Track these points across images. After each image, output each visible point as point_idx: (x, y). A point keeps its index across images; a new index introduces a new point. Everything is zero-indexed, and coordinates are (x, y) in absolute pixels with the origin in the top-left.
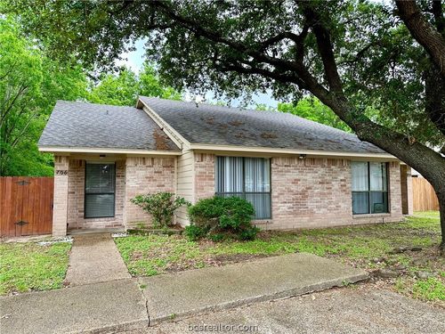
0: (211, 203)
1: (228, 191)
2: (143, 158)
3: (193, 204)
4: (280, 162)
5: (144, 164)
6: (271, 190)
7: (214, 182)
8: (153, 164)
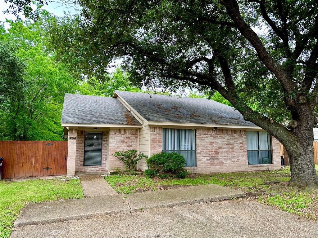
0: (159, 156)
1: (170, 149)
2: (120, 130)
3: (149, 157)
4: (201, 132)
5: (120, 133)
6: (196, 149)
7: (161, 144)
8: (125, 133)
